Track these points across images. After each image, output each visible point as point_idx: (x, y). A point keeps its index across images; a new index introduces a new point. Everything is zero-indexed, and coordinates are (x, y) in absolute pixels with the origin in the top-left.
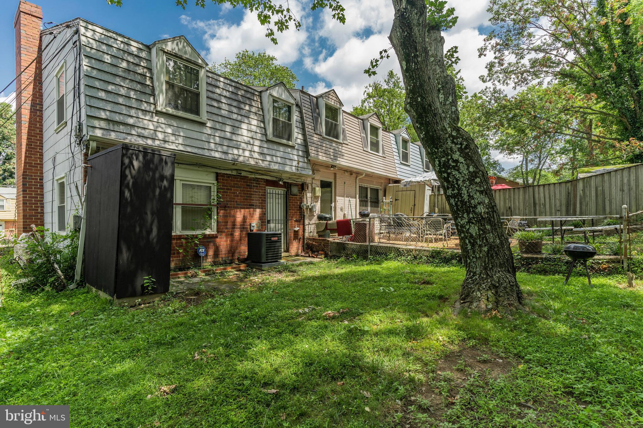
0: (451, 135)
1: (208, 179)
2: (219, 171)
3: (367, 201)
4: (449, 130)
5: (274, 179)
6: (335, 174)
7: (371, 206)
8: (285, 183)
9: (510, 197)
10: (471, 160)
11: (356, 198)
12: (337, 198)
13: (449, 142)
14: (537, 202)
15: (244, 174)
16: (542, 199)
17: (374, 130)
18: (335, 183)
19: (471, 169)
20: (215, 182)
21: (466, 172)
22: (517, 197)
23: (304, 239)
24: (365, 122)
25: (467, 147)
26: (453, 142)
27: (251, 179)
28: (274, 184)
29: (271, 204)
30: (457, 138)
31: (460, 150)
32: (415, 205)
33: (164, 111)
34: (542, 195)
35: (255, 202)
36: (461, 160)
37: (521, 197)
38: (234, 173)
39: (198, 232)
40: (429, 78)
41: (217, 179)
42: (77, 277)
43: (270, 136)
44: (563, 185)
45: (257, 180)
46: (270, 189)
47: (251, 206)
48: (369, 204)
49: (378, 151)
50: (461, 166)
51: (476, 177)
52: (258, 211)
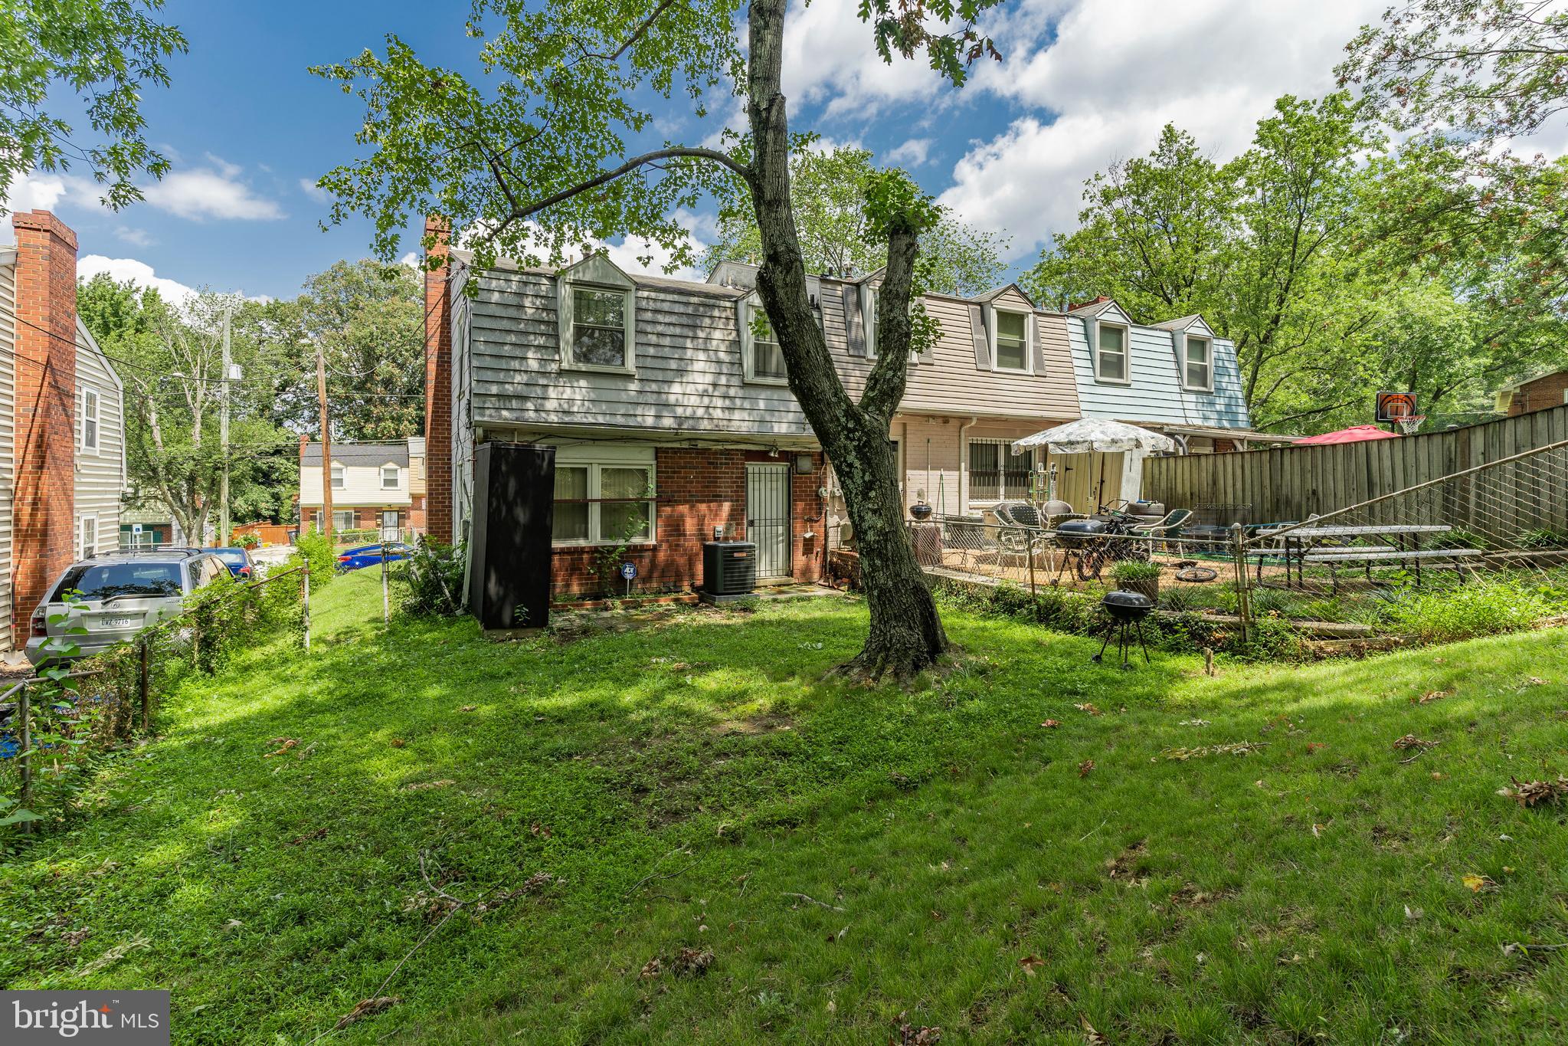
0: (846, 428)
1: (643, 458)
2: (659, 445)
3: (996, 474)
4: (843, 420)
5: (762, 448)
6: (905, 425)
7: (1006, 485)
8: (781, 453)
9: (1314, 466)
10: (869, 464)
11: (959, 469)
12: (908, 472)
13: (842, 437)
14: (1376, 479)
15: (701, 445)
16: (1388, 473)
17: (1012, 322)
18: (905, 442)
19: (867, 478)
20: (654, 462)
21: (860, 481)
22: (1329, 466)
23: (825, 553)
24: (986, 307)
25: (867, 444)
26: (847, 438)
27: (716, 453)
28: (763, 456)
29: (757, 493)
30: (853, 431)
31: (858, 449)
32: (1102, 482)
33: (574, 368)
34: (1387, 463)
35: (724, 489)
36: (857, 464)
37: (1340, 468)
38: (685, 445)
39: (621, 542)
40: (808, 352)
41: (657, 458)
42: (464, 600)
43: (750, 377)
44: (1437, 440)
45: (727, 452)
46: (752, 467)
47: (717, 498)
48: (1002, 479)
49: (1022, 366)
50: (855, 471)
51: (871, 489)
52: (726, 506)
